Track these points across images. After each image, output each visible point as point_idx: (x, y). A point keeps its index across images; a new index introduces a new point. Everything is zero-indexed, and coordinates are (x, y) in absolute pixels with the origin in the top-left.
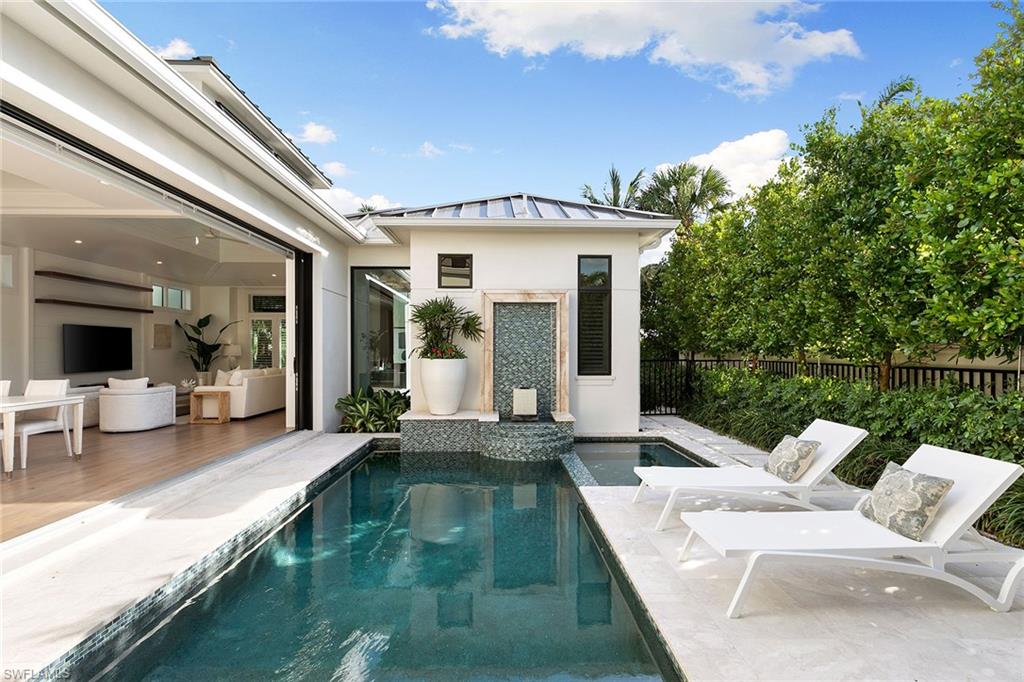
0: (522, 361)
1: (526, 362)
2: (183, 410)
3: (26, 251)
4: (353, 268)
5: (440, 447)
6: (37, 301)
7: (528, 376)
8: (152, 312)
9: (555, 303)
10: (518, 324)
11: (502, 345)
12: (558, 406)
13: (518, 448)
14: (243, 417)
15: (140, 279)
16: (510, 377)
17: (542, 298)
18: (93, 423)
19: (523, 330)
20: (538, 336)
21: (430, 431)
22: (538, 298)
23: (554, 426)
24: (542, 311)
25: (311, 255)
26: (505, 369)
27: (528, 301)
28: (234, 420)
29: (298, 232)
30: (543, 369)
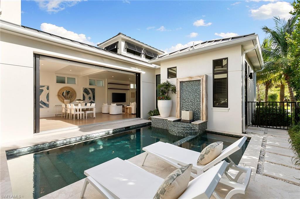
0: (190, 101)
1: (191, 101)
2: (123, 111)
3: (106, 79)
4: (156, 75)
5: (161, 127)
6: (108, 89)
7: (192, 107)
8: (129, 90)
9: (200, 80)
10: (188, 88)
11: (183, 96)
12: (201, 118)
13: (174, 130)
14: (133, 113)
15: (128, 83)
16: (186, 106)
17: (196, 78)
18: (108, 113)
19: (190, 90)
20: (195, 92)
21: (158, 122)
22: (194, 78)
23: (191, 125)
24: (197, 83)
25: (140, 73)
26: (184, 104)
27: (191, 80)
28: (132, 114)
29: (132, 69)
30: (197, 104)
